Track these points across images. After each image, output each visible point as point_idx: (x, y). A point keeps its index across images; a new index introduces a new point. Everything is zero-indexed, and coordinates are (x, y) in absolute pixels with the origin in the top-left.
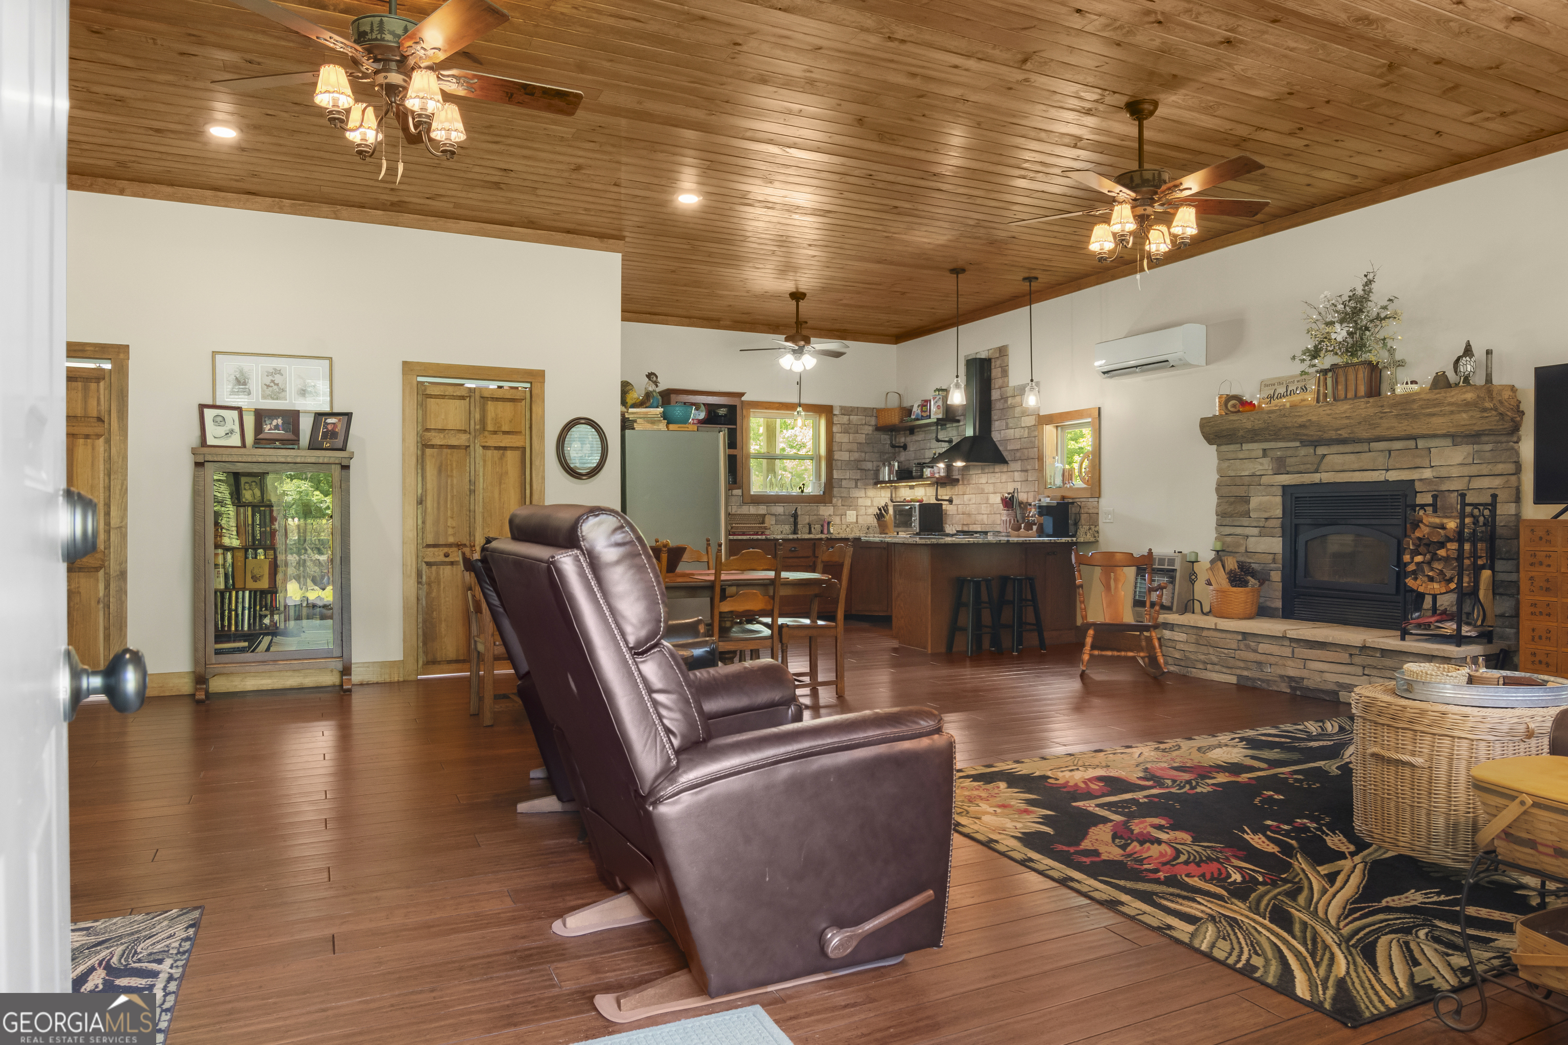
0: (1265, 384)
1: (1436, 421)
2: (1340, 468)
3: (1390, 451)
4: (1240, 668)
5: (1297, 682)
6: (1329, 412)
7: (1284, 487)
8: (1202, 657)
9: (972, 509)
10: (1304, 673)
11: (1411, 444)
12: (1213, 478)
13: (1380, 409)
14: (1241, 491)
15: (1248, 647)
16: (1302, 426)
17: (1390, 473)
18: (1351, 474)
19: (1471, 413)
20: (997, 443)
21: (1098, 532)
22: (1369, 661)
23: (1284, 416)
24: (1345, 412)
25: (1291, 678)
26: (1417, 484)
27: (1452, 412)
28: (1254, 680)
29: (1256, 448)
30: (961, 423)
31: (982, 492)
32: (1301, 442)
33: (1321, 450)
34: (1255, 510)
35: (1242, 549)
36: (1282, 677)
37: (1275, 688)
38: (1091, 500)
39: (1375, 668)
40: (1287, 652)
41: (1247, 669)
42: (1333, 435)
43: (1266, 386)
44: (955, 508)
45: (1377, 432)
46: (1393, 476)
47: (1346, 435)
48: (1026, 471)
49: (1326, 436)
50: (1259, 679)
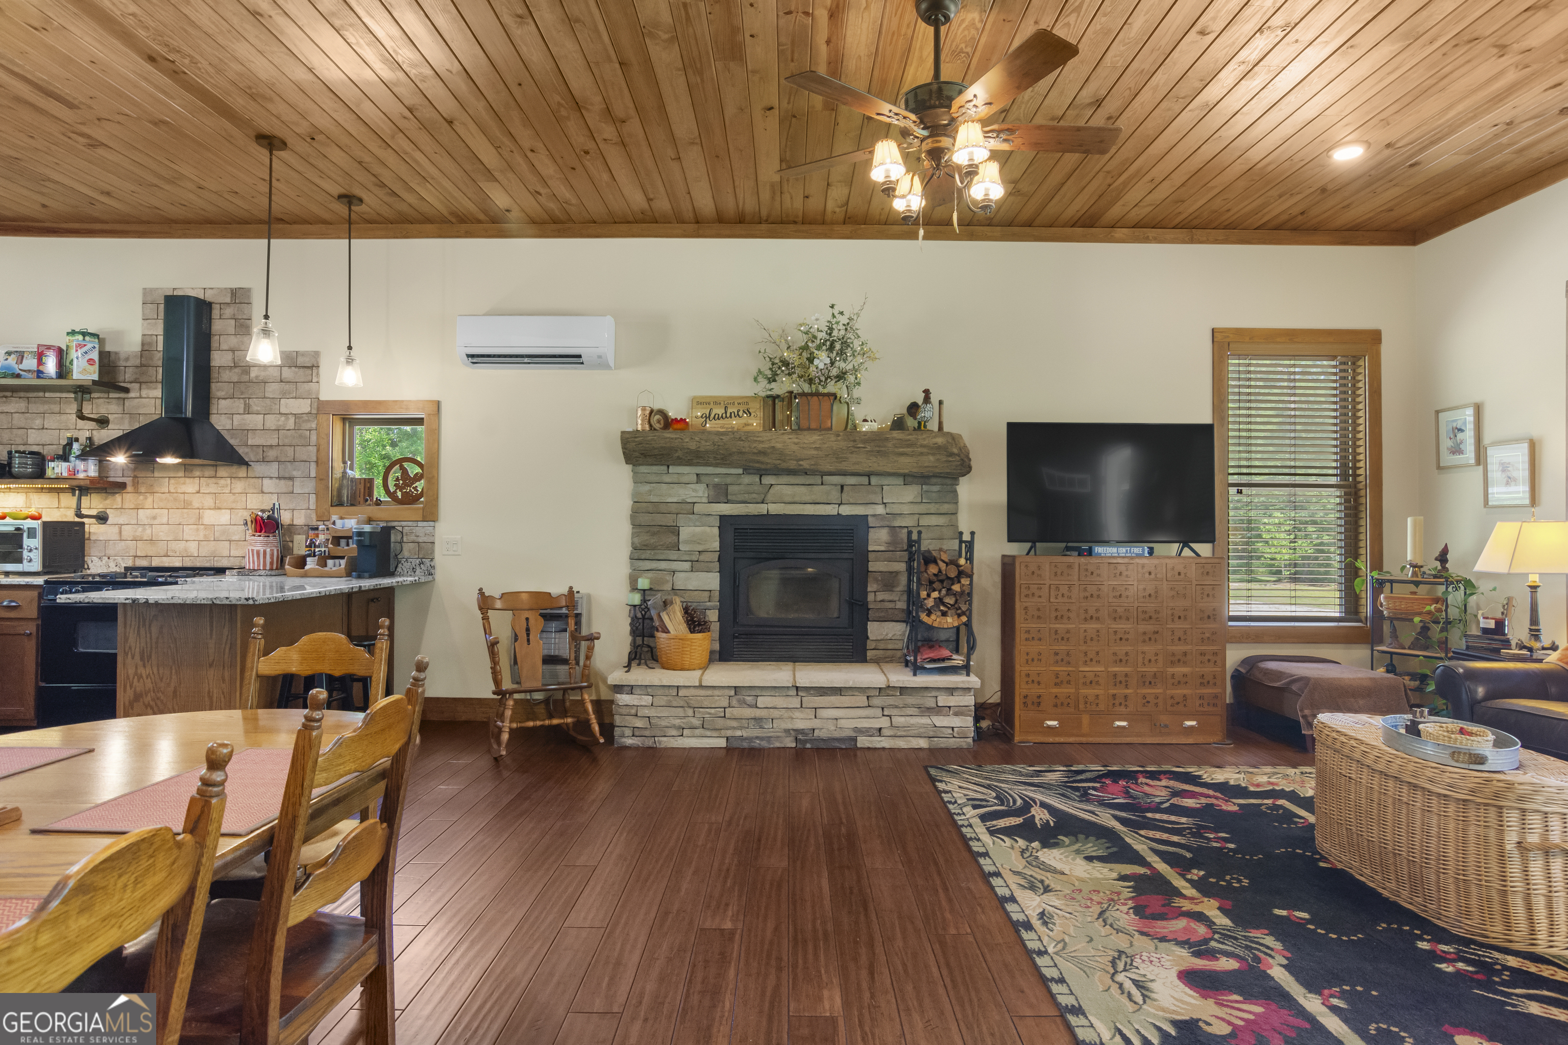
0: (698, 402)
1: (904, 460)
2: (790, 500)
3: (842, 487)
4: (734, 728)
5: (807, 735)
6: (796, 440)
7: (722, 518)
8: (677, 722)
9: (162, 532)
10: (815, 723)
11: (865, 480)
12: (625, 505)
13: (851, 444)
14: (668, 520)
15: (742, 703)
16: (763, 453)
17: (842, 507)
18: (802, 506)
19: (938, 457)
20: (224, 433)
21: (433, 567)
22: (890, 701)
23: (740, 439)
24: (814, 443)
25: (797, 731)
26: (870, 519)
27: (922, 454)
28: (750, 739)
29: (689, 472)
30: (132, 395)
31: (187, 505)
32: (744, 470)
33: (768, 480)
34: (686, 542)
35: (668, 587)
36: (787, 731)
37: (778, 745)
38: (420, 524)
39: (896, 707)
40: (795, 702)
41: (741, 728)
42: (792, 465)
43: (699, 403)
44: (116, 529)
45: (844, 466)
46: (846, 510)
47: (808, 467)
48: (291, 478)
49: (784, 465)
50: (757, 738)
